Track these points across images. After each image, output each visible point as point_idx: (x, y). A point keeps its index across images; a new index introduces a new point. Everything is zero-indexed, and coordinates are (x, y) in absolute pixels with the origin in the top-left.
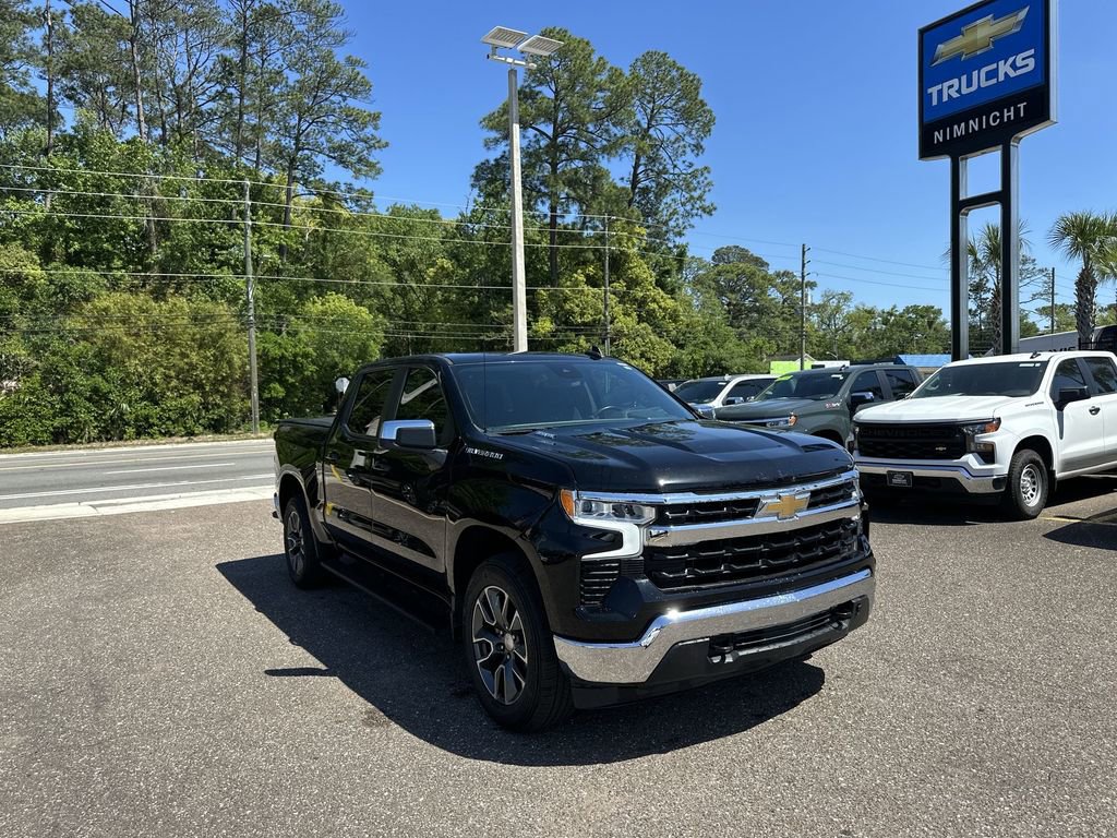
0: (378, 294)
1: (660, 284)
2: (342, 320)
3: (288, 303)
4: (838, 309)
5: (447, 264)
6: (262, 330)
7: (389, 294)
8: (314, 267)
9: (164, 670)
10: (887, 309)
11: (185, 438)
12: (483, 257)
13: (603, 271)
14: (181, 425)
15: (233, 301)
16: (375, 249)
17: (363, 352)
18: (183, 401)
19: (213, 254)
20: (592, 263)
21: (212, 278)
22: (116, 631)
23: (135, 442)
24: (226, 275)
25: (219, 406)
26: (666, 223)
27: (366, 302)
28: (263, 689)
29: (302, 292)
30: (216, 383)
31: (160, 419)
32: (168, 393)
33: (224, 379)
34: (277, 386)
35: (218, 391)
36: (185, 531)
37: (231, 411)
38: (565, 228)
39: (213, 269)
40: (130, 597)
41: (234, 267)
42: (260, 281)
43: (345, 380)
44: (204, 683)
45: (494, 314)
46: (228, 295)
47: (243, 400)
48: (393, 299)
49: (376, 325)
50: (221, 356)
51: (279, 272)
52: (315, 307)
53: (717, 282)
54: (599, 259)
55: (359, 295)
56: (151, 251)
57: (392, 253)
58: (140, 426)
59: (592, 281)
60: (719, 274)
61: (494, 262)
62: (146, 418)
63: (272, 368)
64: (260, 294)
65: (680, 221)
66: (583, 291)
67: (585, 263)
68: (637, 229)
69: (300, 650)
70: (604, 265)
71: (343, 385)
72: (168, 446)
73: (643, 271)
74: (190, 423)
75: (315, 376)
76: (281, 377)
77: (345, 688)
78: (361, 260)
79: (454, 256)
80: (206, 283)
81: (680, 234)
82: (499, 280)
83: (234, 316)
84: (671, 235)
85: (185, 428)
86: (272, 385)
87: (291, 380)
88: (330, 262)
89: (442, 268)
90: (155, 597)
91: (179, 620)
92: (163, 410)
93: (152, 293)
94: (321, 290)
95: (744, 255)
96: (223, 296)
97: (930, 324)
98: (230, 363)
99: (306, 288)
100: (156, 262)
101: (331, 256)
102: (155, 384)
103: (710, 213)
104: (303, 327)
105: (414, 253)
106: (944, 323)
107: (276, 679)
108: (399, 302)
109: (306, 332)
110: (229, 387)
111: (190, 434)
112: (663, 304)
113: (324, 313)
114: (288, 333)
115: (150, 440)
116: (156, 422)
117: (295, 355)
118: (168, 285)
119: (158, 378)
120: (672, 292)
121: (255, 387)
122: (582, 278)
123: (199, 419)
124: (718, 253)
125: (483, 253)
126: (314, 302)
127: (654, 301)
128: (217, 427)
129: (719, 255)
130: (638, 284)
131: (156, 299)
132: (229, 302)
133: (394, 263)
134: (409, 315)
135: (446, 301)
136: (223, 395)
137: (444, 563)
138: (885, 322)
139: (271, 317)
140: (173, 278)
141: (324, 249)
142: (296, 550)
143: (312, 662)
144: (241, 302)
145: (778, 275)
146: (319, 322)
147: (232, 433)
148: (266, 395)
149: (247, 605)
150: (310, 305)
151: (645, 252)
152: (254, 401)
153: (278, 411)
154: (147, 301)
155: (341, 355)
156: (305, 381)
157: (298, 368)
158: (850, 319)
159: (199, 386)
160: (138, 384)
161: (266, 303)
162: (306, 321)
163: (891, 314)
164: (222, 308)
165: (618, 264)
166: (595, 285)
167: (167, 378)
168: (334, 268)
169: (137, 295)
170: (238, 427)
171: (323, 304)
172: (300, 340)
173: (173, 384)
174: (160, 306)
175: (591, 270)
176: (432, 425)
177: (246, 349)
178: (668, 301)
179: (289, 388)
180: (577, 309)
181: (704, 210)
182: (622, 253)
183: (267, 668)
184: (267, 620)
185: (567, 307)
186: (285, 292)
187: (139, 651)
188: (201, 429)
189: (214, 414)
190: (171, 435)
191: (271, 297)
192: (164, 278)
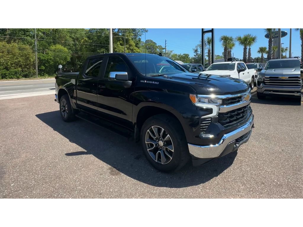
0: (69, 45)
1: (136, 46)
2: (60, 51)
3: (46, 46)
4: (170, 54)
5: (87, 39)
6: (39, 53)
7: (72, 45)
8: (52, 38)
9: (26, 157)
10: (179, 54)
11: (16, 79)
12: (96, 38)
13: (124, 42)
14: (16, 76)
15: (31, 45)
16: (69, 35)
17: (66, 59)
18: (16, 70)
19: (25, 33)
20: (121, 41)
21: (24, 39)
22: (4, 141)
23: (1, 80)
24: (29, 38)
25: (26, 71)
26: (137, 33)
27: (66, 47)
28: (67, 162)
29: (49, 44)
30: (26, 65)
31: (9, 74)
32: (12, 68)
33: (28, 64)
34: (43, 66)
35: (26, 67)
36: (22, 105)
37: (30, 73)
38: (115, 32)
39: (25, 36)
40: (8, 128)
41: (31, 37)
42: (38, 41)
43: (61, 65)
44: (44, 161)
45: (98, 51)
46: (29, 43)
47: (33, 70)
48: (72, 47)
49: (69, 52)
50: (27, 58)
51: (43, 38)
52: (53, 47)
53: (146, 47)
54: (123, 40)
55: (65, 45)
56: (6, 31)
57: (73, 36)
58: (3, 76)
59: (121, 45)
60: (147, 45)
61: (98, 39)
62: (5, 74)
63: (42, 62)
64: (38, 43)
65: (141, 33)
66: (119, 47)
67: (119, 41)
68: (131, 34)
69: (74, 145)
70: (124, 41)
71: (61, 67)
72: (11, 81)
73: (132, 43)
74: (18, 75)
75: (53, 64)
76: (44, 64)
77: (97, 159)
78: (65, 37)
79: (89, 37)
80: (23, 40)
81: (141, 36)
82: (99, 43)
83: (31, 49)
84: (138, 36)
85: (17, 77)
86: (41, 66)
87: (47, 65)
88: (57, 37)
89: (85, 40)
90: (17, 127)
91: (28, 136)
92: (10, 72)
93: (7, 42)
94: (55, 43)
95: (152, 41)
96: (28, 43)
97: (187, 57)
98: (30, 60)
99: (51, 43)
100: (8, 34)
101: (57, 35)
102: (8, 65)
103: (147, 32)
104: (50, 52)
105: (78, 36)
106: (190, 57)
107: (71, 157)
108: (74, 47)
109: (51, 54)
110: (30, 66)
111: (18, 78)
112: (137, 50)
113: (56, 49)
114: (46, 53)
115: (6, 80)
116: (8, 75)
117: (48, 59)
118: (11, 40)
119: (9, 64)
120: (139, 48)
121: (37, 67)
122: (119, 44)
123: (21, 74)
124: (146, 41)
125: (96, 37)
126: (53, 46)
127: (135, 50)
128: (26, 76)
129: (147, 41)
130: (131, 46)
131: (8, 43)
132: (29, 45)
133: (73, 38)
134: (76, 50)
135: (86, 47)
136: (28, 68)
137: (132, 118)
138: (179, 57)
139: (41, 49)
140: (13, 38)
141: (56, 34)
142: (64, 111)
143: (80, 149)
144: (33, 45)
145: (159, 46)
146: (54, 51)
147: (30, 78)
148: (40, 68)
149: (50, 129)
150: (52, 47)
151: (132, 39)
152: (37, 70)
153: (43, 72)
154: (5, 44)
155: (60, 59)
156: (50, 66)
157: (49, 62)
158: (172, 56)
159: (21, 66)
160: (2, 65)
161: (40, 46)
162: (51, 51)
163: (180, 55)
164: (27, 47)
165: (127, 41)
166: (122, 45)
167: (12, 64)
168: (58, 38)
169: (2, 42)
170: (32, 76)
171: (55, 47)
172: (49, 55)
173: (13, 65)
174: (9, 45)
175: (121, 42)
176: (126, 73)
177: (35, 57)
178: (138, 50)
179: (46, 67)
180: (118, 51)
181: (146, 31)
182: (128, 39)
183: (65, 153)
184: (59, 133)
185: (116, 50)
186: (45, 43)
187: (15, 149)
188: (21, 77)
189: (25, 73)
190: (12, 78)
191: (41, 44)
192: (10, 38)
